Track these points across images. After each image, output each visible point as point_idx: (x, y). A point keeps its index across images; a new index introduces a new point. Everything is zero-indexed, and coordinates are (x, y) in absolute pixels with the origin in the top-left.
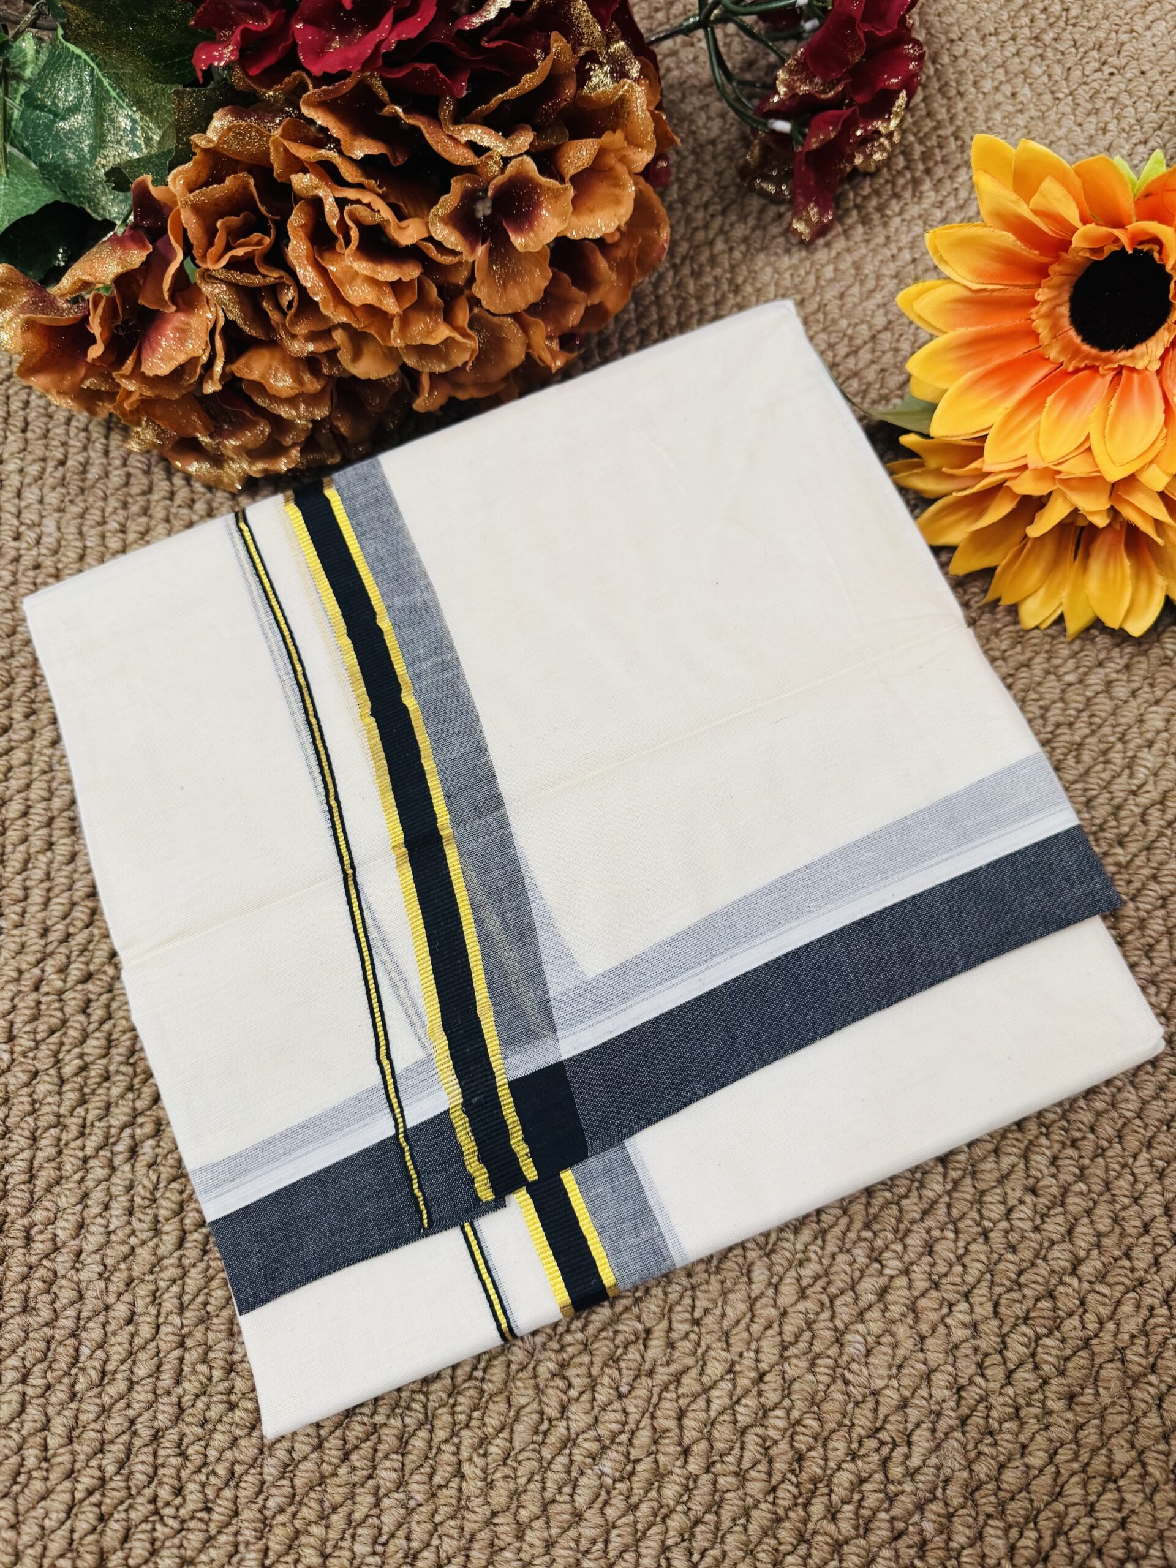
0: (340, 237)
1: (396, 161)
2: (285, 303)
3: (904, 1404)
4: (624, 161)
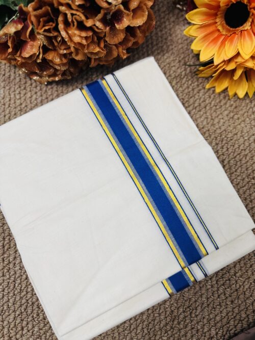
0: (72, 24)
1: (87, 5)
2: (58, 41)
4: (145, 5)
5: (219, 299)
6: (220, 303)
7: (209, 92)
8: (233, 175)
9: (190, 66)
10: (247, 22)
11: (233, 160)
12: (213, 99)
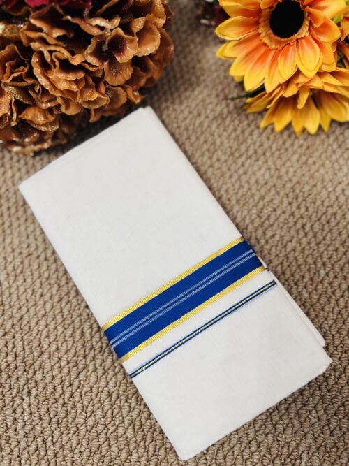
0: (52, 65)
1: (70, 35)
2: (37, 91)
3: (298, 446)
4: (155, 24)
5: (332, 438)
6: (335, 443)
7: (266, 132)
8: (320, 245)
9: (233, 99)
10: (303, 27)
11: (318, 223)
12: (274, 141)
